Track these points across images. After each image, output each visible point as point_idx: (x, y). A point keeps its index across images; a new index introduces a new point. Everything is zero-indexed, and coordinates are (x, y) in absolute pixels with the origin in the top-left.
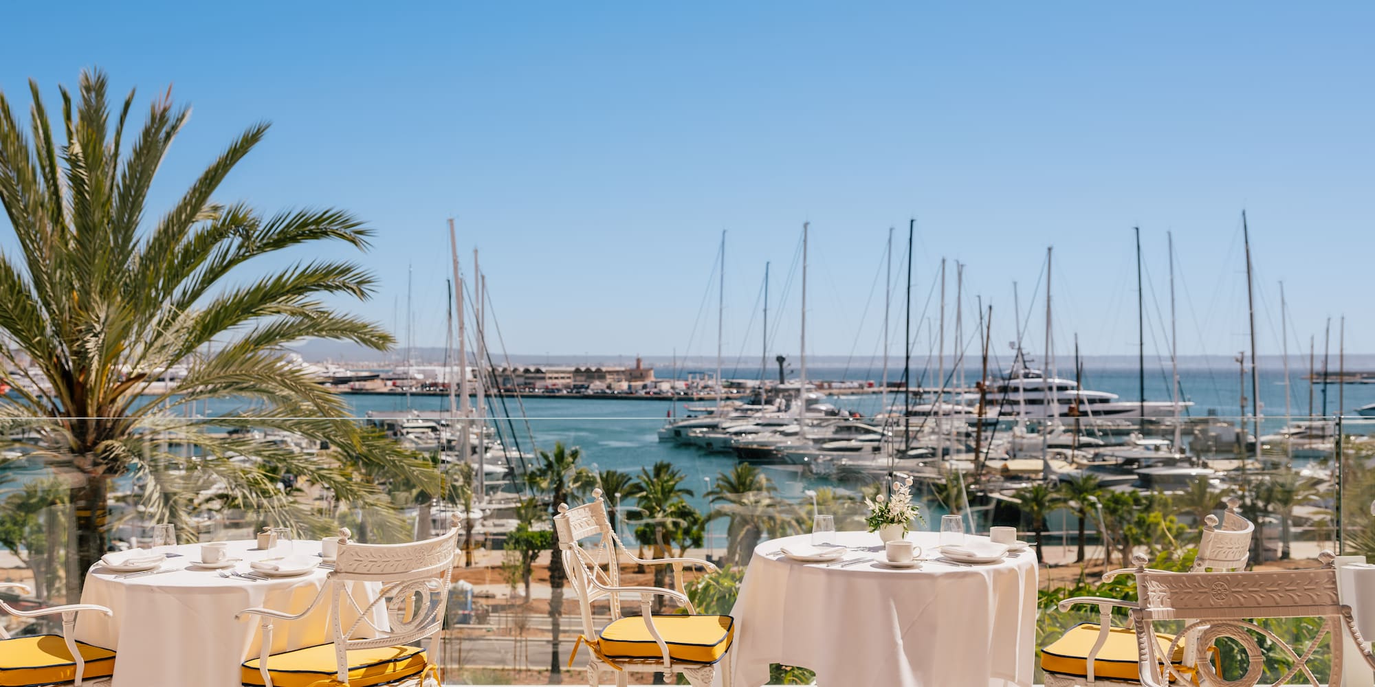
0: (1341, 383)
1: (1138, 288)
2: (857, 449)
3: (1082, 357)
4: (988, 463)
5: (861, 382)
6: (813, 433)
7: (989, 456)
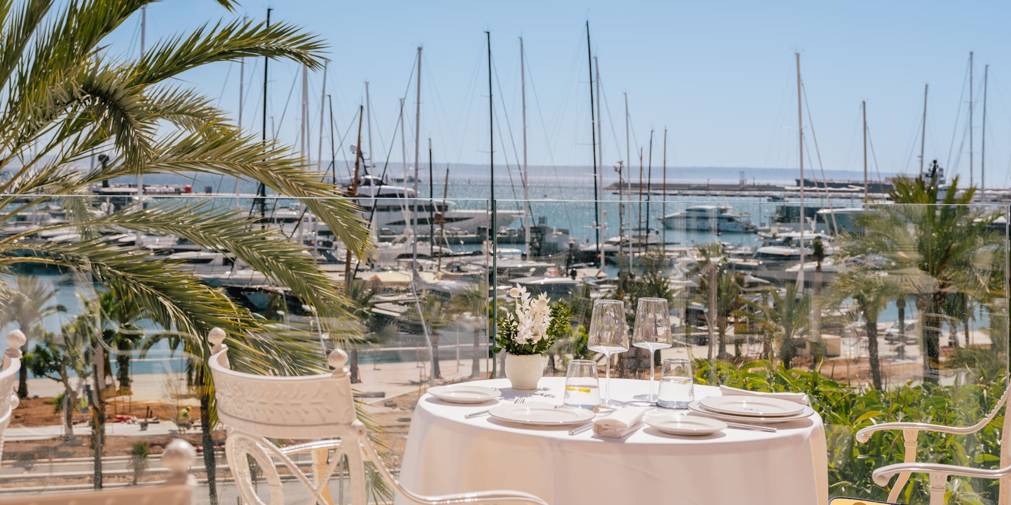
0: (664, 194)
1: (488, 95)
2: (206, 261)
3: (435, 164)
4: (359, 275)
5: (177, 186)
6: (154, 243)
7: (360, 267)
